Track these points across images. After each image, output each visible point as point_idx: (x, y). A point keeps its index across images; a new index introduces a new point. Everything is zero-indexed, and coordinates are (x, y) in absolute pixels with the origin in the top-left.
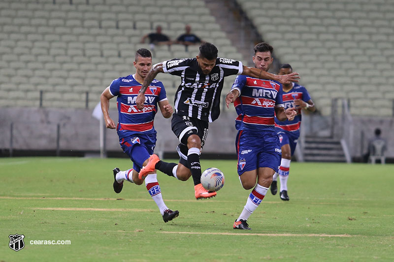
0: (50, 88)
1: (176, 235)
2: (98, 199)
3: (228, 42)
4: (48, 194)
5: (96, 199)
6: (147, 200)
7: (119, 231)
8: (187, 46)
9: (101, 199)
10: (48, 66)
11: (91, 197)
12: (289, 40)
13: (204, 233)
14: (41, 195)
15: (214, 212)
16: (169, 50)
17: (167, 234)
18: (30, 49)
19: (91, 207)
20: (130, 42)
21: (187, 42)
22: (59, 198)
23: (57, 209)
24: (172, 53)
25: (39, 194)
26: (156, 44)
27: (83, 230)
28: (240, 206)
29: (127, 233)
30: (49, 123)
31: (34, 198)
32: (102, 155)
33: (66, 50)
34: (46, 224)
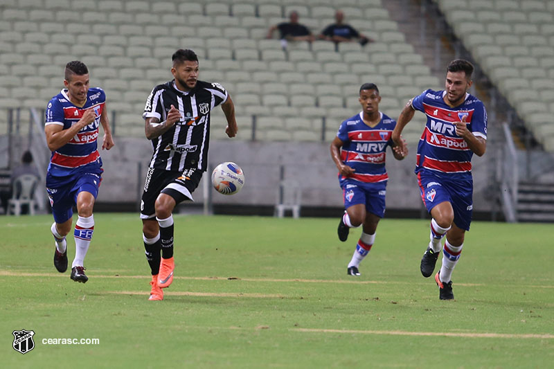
0: (127, 106)
1: (319, 334)
2: (200, 278)
3: (401, 37)
4: (121, 271)
5: (196, 278)
6: (275, 280)
7: (231, 327)
8: (337, 43)
9: (203, 279)
10: (125, 73)
11: (189, 275)
12: (495, 35)
13: (363, 332)
14: (113, 271)
15: (378, 299)
16: (310, 49)
17: (306, 333)
18: (97, 46)
19: (189, 291)
20: (249, 37)
21: (337, 38)
22: (141, 277)
23: (137, 293)
24: (315, 54)
25: (110, 270)
26: (289, 40)
27: (176, 326)
28: (419, 290)
29: (244, 330)
30: (125, 160)
31: (102, 276)
32: (206, 210)
33: (152, 48)
34: (120, 316)
